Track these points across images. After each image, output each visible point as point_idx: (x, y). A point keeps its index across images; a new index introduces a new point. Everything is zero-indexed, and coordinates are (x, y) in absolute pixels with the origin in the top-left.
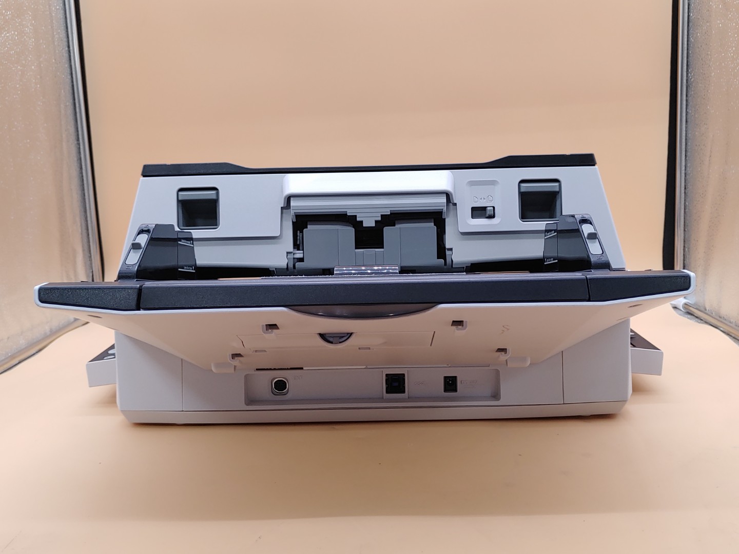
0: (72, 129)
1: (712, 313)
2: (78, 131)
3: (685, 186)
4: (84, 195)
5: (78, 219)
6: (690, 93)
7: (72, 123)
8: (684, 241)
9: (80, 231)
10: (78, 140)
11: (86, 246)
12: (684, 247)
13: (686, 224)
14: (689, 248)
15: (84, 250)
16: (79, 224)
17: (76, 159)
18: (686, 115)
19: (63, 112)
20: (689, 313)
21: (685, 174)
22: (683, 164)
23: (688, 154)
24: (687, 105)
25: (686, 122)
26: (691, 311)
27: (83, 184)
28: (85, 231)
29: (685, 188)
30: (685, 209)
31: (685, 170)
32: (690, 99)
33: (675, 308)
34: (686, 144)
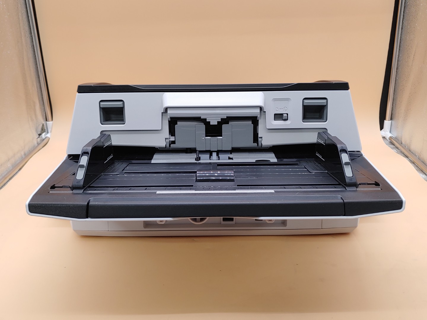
0: (27, 28)
1: (406, 147)
2: (30, 28)
3: (397, 67)
4: (37, 67)
5: (35, 83)
6: (406, 11)
7: (27, 23)
8: (393, 100)
9: (37, 90)
10: (31, 33)
11: (41, 99)
12: (393, 103)
13: (395, 90)
14: (395, 105)
15: (39, 101)
16: (36, 86)
17: (30, 46)
18: (402, 24)
19: (20, 18)
20: (392, 143)
21: (398, 60)
22: (397, 54)
23: (401, 49)
24: (403, 18)
25: (402, 28)
26: (393, 141)
27: (36, 61)
28: (39, 89)
29: (397, 69)
30: (395, 81)
31: (398, 58)
32: (405, 15)
33: (384, 138)
34: (400, 42)
